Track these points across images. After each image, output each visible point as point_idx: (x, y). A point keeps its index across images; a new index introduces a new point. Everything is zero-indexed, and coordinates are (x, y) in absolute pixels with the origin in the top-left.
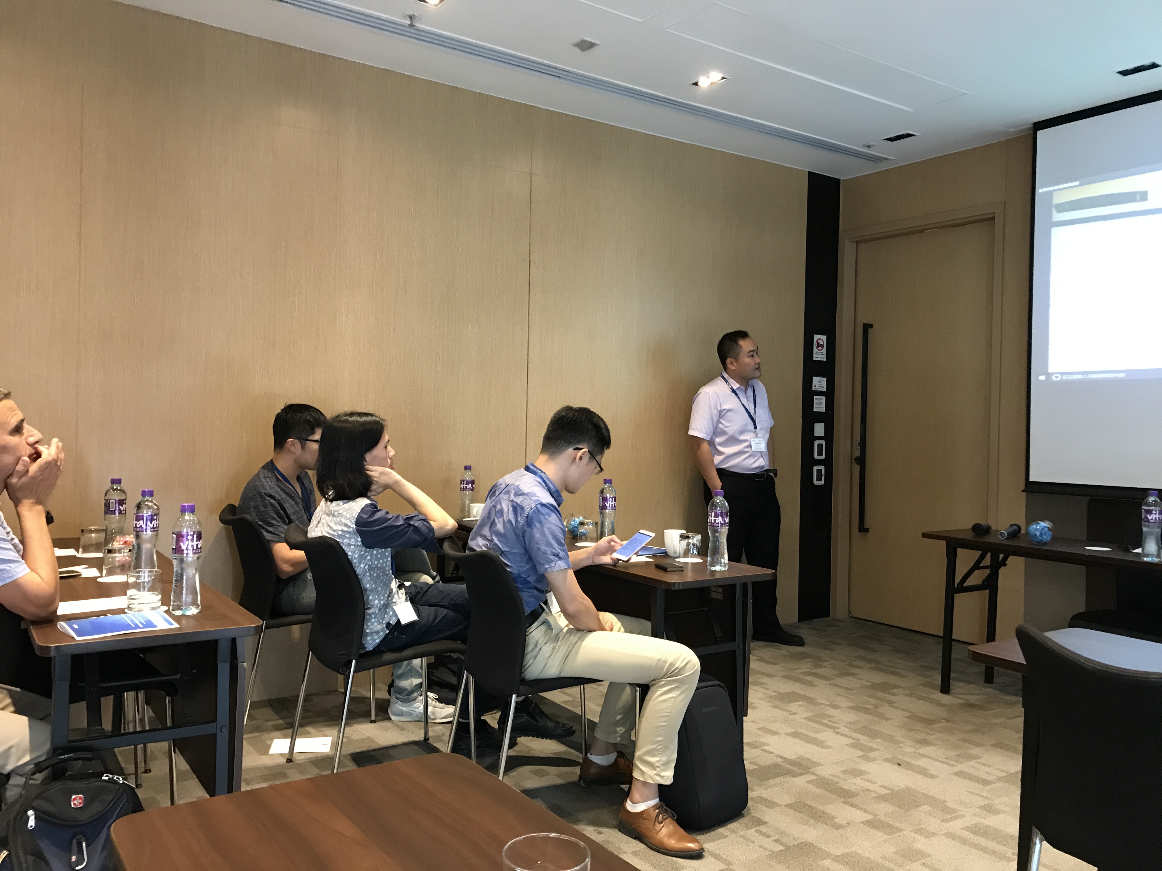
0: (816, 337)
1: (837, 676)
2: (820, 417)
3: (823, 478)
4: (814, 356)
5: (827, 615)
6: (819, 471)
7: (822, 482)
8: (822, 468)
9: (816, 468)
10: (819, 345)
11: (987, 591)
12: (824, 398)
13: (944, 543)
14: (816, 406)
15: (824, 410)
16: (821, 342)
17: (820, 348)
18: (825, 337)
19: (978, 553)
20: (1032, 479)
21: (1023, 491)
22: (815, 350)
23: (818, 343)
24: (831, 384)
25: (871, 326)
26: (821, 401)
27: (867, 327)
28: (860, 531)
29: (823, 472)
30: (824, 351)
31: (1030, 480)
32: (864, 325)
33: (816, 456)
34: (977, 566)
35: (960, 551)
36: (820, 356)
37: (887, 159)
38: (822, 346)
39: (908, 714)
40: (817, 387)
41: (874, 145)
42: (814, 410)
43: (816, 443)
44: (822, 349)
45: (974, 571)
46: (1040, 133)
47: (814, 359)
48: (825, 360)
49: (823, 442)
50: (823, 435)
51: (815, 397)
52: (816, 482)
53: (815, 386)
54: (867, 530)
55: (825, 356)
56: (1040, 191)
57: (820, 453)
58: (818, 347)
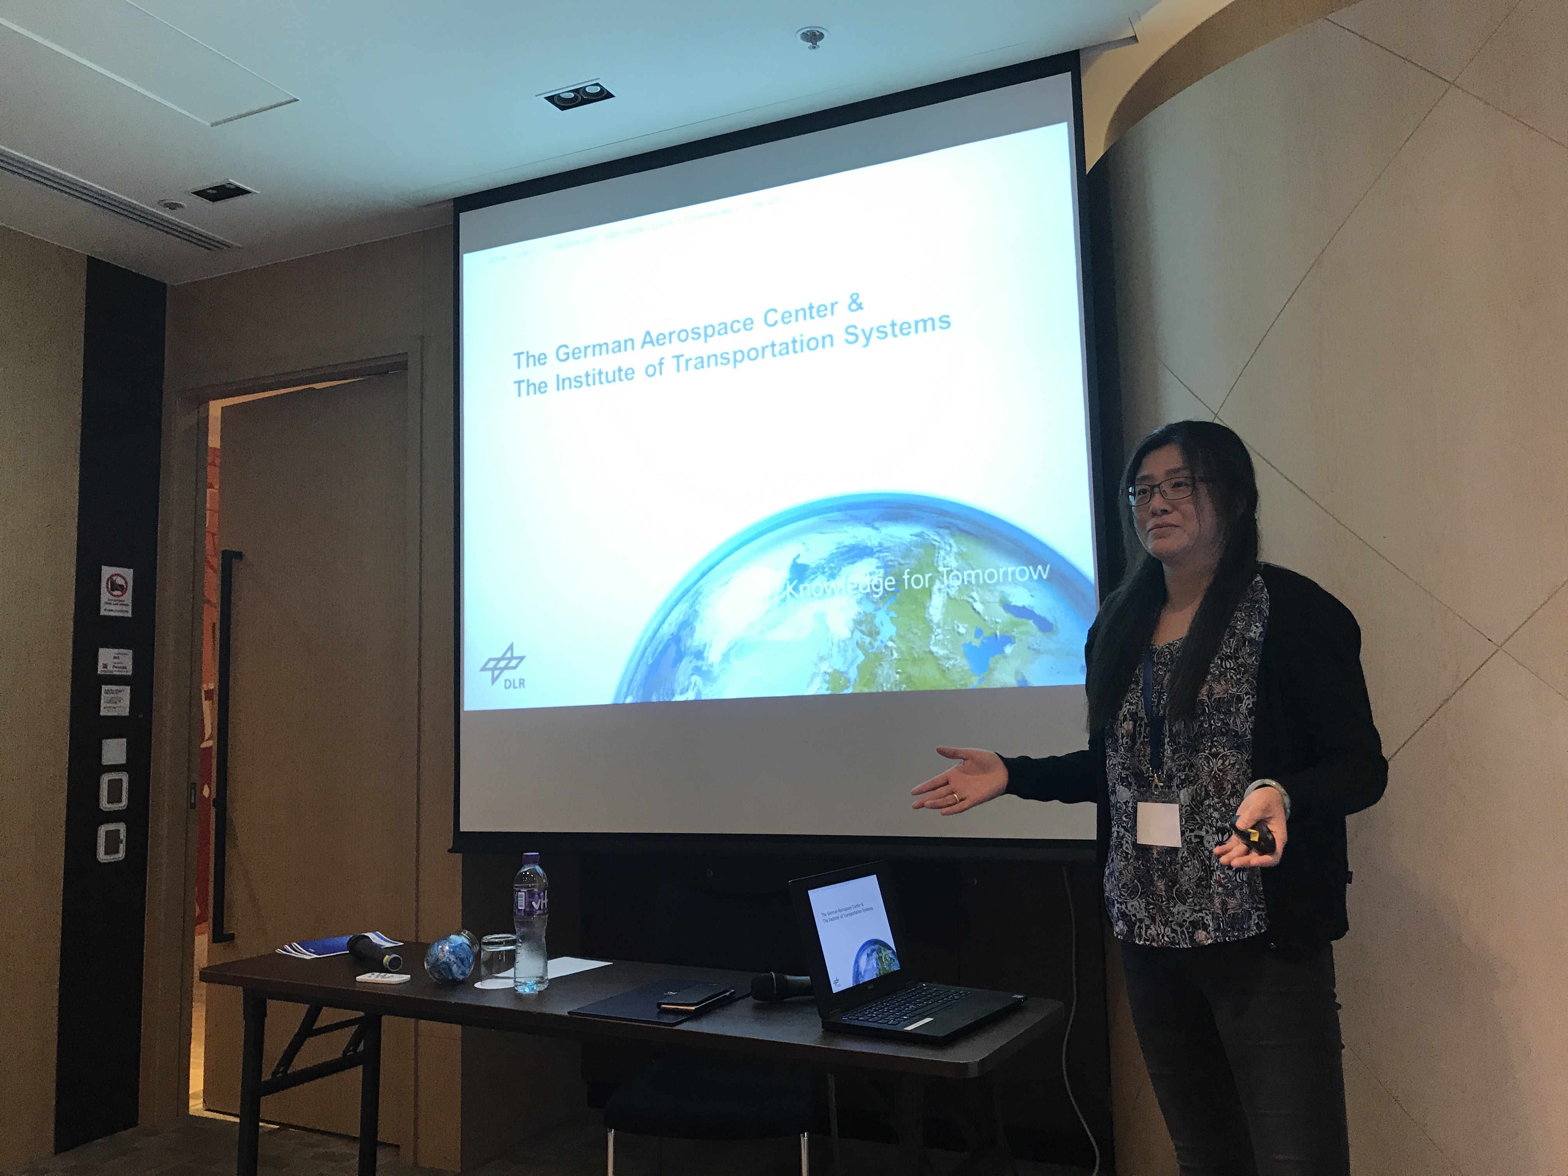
0: (107, 572)
2: (114, 727)
3: (122, 847)
4: (103, 607)
5: (135, 1124)
6: (112, 834)
7: (121, 855)
8: (122, 827)
9: (102, 830)
11: (362, 1068)
12: (128, 689)
13: (241, 992)
14: (107, 705)
15: (126, 713)
18: (131, 571)
19: (304, 1008)
20: (463, 828)
21: (449, 851)
22: (105, 596)
24: (144, 662)
25: (239, 555)
26: (120, 695)
27: (231, 558)
29: (123, 836)
30: (128, 597)
31: (461, 830)
32: (224, 553)
33: (105, 804)
34: (307, 1030)
37: (228, 246)
38: (122, 588)
40: (110, 668)
41: (178, 204)
42: (102, 714)
43: (105, 779)
45: (304, 1040)
46: (465, 218)
47: (103, 613)
48: (130, 615)
49: (124, 777)
50: (122, 760)
51: (105, 687)
52: (102, 856)
53: (105, 666)
54: (231, 937)
55: (130, 609)
57: (114, 797)
58: (113, 590)
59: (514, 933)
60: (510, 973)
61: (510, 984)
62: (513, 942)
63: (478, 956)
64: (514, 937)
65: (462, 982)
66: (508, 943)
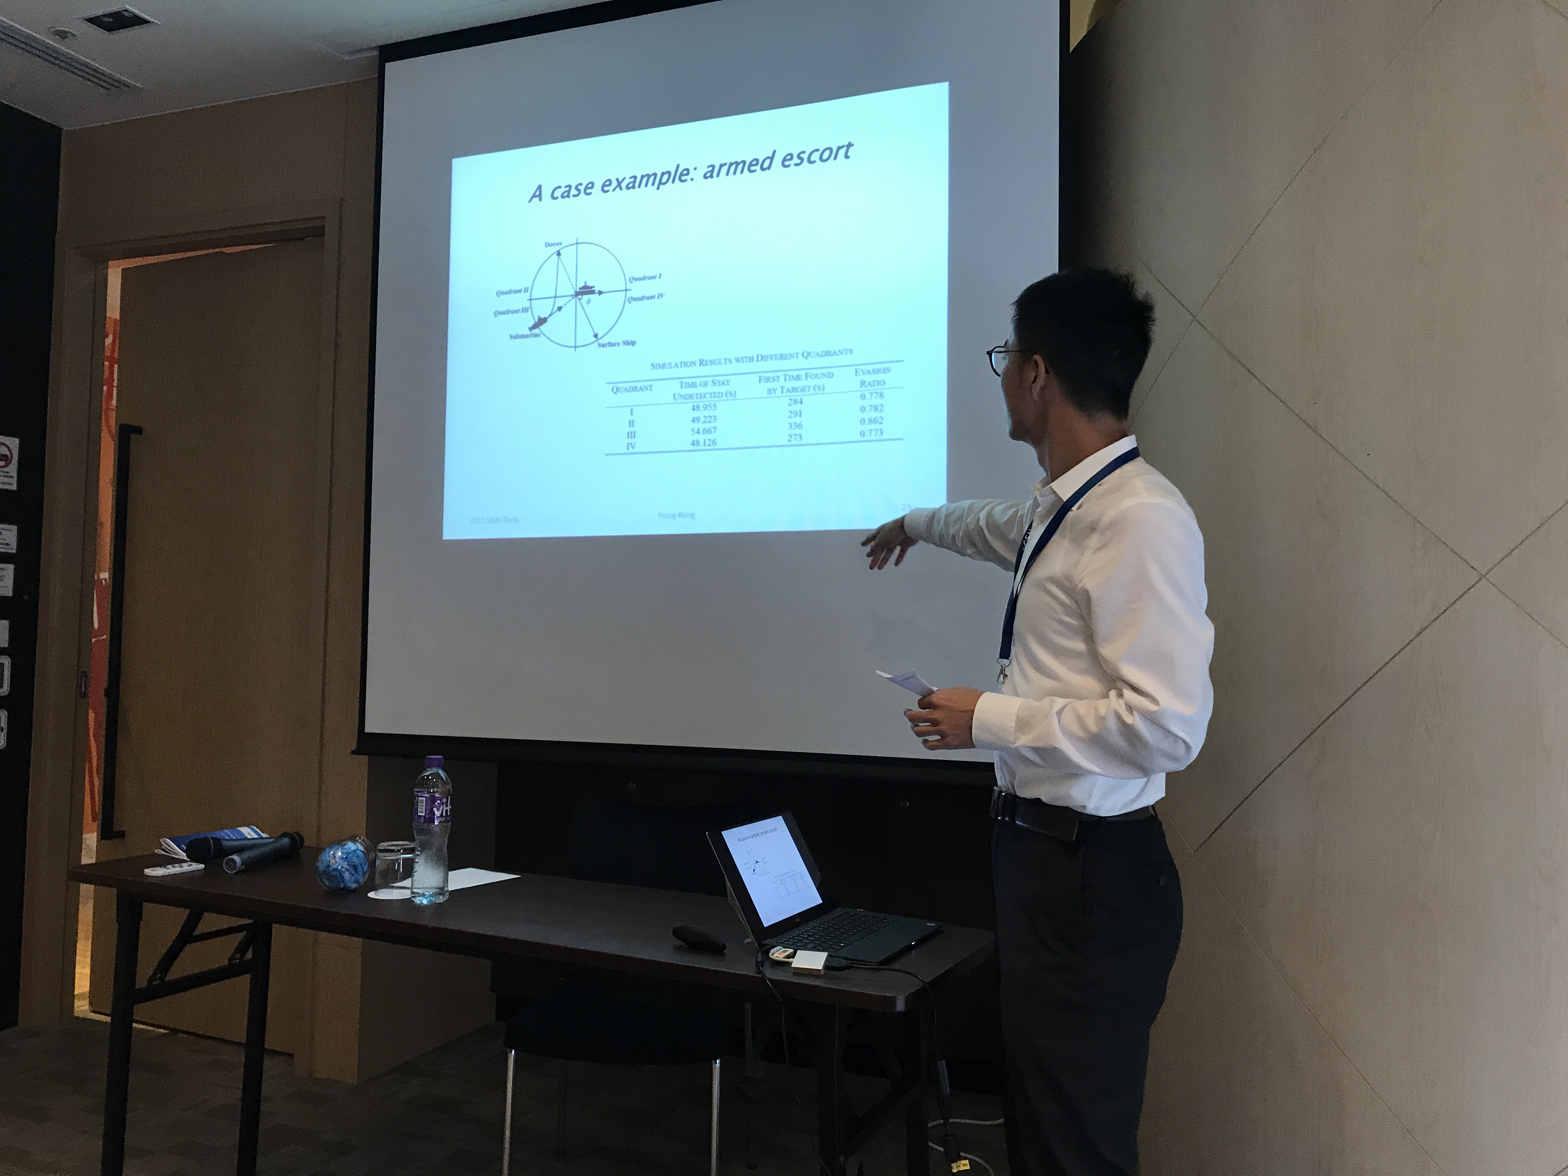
3: (4, 734)
5: (15, 1023)
7: (4, 743)
8: (4, 713)
10: (1, 457)
11: (249, 977)
12: (11, 567)
15: (12, 593)
16: (5, 451)
17: (4, 463)
18: (17, 440)
20: (368, 729)
21: (353, 752)
24: (29, 539)
25: (139, 431)
26: (5, 573)
29: (5, 723)
30: (13, 469)
31: (365, 730)
34: (186, 937)
35: (149, 908)
36: (6, 480)
38: (6, 459)
41: (74, 35)
44: (8, 464)
45: (183, 947)
46: (389, 67)
48: (14, 487)
49: (6, 660)
50: (6, 645)
54: (121, 835)
55: (14, 481)
59: (412, 839)
60: (407, 883)
61: (406, 894)
62: (412, 851)
63: (372, 864)
64: (413, 845)
65: (354, 891)
66: (406, 851)
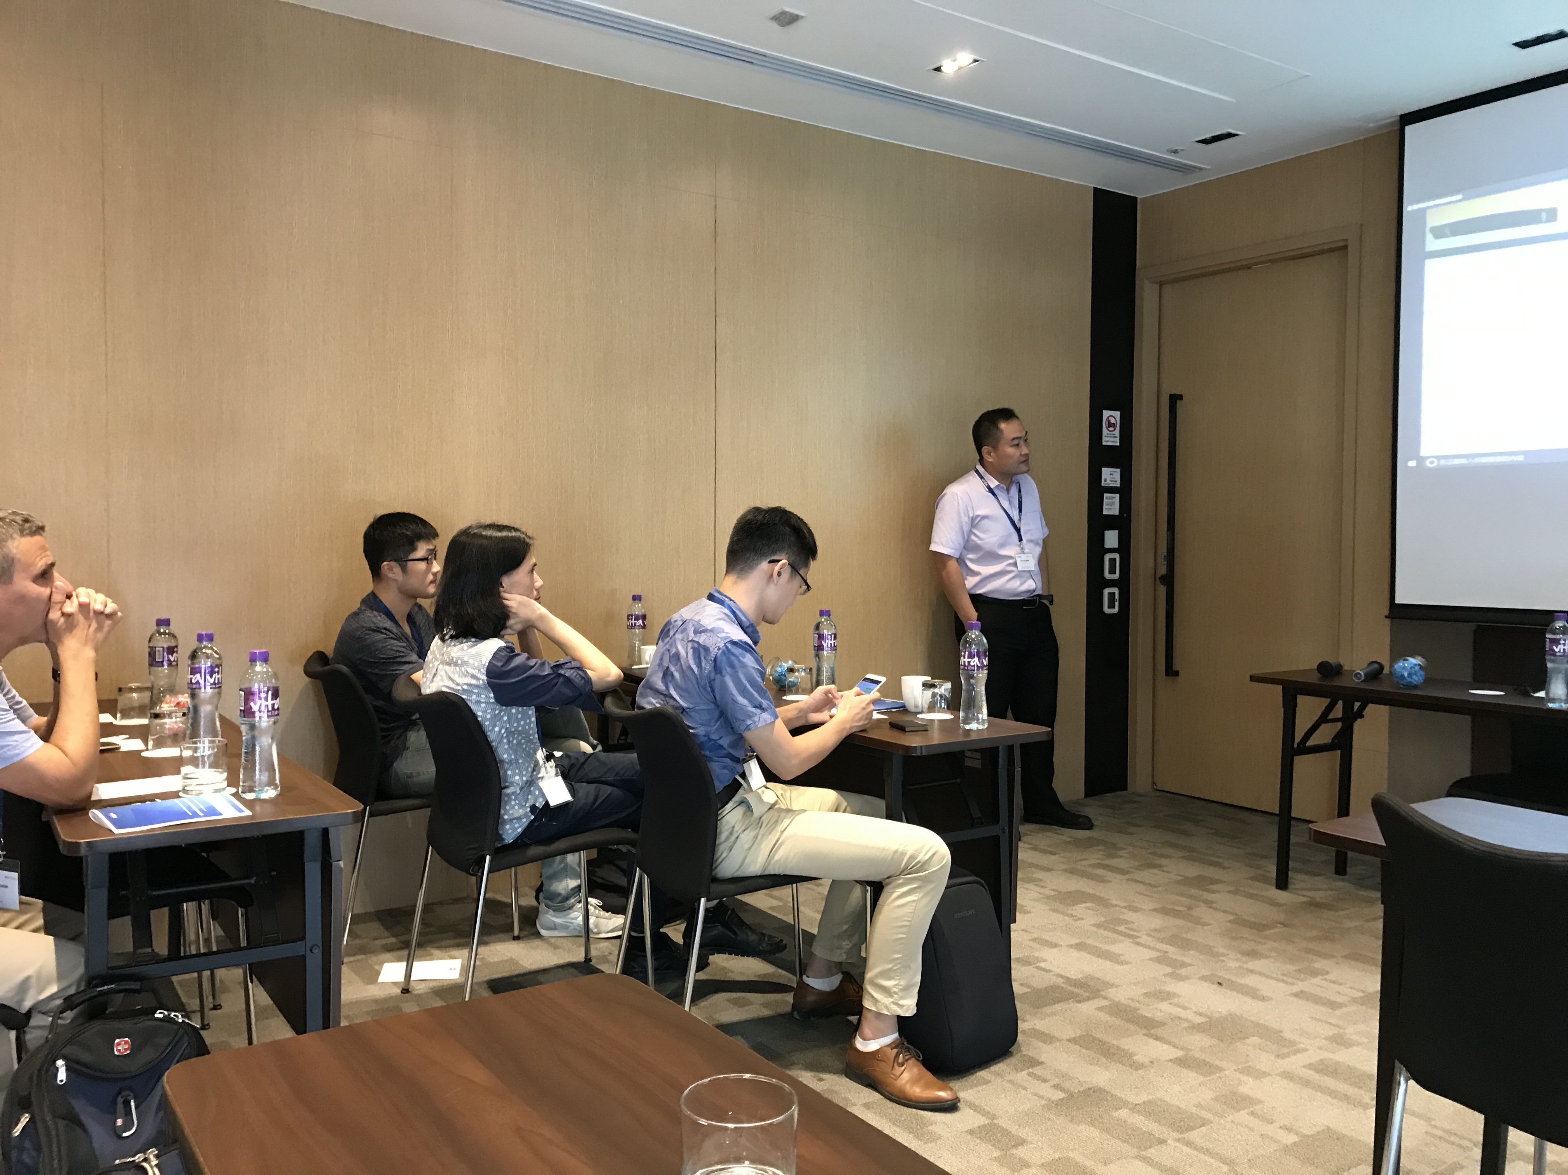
0: (1106, 414)
1: (1138, 868)
2: (1111, 522)
3: (1117, 604)
4: (1104, 439)
5: (1124, 787)
6: (1112, 595)
7: (1116, 610)
8: (1116, 591)
9: (1107, 591)
10: (1110, 425)
11: (1339, 752)
12: (1117, 496)
13: (1280, 687)
14: (1107, 507)
15: (1117, 513)
16: (1113, 421)
17: (1111, 429)
18: (1118, 413)
19: (1326, 702)
20: (1398, 601)
21: (1386, 617)
22: (1105, 431)
23: (1109, 422)
24: (1126, 478)
25: (1180, 397)
26: (1114, 500)
27: (1175, 399)
28: (1167, 674)
29: (1117, 597)
30: (1117, 432)
31: (1397, 602)
32: (1172, 396)
33: (1107, 576)
34: (1324, 719)
35: (1301, 699)
36: (1112, 439)
37: (1201, 169)
38: (1114, 425)
39: (1232, 918)
40: (1108, 481)
41: (1183, 150)
42: (1105, 513)
43: (1108, 557)
44: (1115, 429)
45: (1320, 725)
46: (1408, 129)
47: (1104, 443)
48: (1118, 444)
49: (1117, 556)
50: (1116, 546)
51: (1105, 495)
52: (1107, 610)
53: (1105, 480)
54: (1177, 673)
55: (1118, 440)
56: (1409, 208)
57: (1112, 571)
58: (1109, 427)
